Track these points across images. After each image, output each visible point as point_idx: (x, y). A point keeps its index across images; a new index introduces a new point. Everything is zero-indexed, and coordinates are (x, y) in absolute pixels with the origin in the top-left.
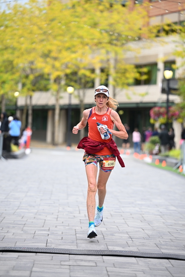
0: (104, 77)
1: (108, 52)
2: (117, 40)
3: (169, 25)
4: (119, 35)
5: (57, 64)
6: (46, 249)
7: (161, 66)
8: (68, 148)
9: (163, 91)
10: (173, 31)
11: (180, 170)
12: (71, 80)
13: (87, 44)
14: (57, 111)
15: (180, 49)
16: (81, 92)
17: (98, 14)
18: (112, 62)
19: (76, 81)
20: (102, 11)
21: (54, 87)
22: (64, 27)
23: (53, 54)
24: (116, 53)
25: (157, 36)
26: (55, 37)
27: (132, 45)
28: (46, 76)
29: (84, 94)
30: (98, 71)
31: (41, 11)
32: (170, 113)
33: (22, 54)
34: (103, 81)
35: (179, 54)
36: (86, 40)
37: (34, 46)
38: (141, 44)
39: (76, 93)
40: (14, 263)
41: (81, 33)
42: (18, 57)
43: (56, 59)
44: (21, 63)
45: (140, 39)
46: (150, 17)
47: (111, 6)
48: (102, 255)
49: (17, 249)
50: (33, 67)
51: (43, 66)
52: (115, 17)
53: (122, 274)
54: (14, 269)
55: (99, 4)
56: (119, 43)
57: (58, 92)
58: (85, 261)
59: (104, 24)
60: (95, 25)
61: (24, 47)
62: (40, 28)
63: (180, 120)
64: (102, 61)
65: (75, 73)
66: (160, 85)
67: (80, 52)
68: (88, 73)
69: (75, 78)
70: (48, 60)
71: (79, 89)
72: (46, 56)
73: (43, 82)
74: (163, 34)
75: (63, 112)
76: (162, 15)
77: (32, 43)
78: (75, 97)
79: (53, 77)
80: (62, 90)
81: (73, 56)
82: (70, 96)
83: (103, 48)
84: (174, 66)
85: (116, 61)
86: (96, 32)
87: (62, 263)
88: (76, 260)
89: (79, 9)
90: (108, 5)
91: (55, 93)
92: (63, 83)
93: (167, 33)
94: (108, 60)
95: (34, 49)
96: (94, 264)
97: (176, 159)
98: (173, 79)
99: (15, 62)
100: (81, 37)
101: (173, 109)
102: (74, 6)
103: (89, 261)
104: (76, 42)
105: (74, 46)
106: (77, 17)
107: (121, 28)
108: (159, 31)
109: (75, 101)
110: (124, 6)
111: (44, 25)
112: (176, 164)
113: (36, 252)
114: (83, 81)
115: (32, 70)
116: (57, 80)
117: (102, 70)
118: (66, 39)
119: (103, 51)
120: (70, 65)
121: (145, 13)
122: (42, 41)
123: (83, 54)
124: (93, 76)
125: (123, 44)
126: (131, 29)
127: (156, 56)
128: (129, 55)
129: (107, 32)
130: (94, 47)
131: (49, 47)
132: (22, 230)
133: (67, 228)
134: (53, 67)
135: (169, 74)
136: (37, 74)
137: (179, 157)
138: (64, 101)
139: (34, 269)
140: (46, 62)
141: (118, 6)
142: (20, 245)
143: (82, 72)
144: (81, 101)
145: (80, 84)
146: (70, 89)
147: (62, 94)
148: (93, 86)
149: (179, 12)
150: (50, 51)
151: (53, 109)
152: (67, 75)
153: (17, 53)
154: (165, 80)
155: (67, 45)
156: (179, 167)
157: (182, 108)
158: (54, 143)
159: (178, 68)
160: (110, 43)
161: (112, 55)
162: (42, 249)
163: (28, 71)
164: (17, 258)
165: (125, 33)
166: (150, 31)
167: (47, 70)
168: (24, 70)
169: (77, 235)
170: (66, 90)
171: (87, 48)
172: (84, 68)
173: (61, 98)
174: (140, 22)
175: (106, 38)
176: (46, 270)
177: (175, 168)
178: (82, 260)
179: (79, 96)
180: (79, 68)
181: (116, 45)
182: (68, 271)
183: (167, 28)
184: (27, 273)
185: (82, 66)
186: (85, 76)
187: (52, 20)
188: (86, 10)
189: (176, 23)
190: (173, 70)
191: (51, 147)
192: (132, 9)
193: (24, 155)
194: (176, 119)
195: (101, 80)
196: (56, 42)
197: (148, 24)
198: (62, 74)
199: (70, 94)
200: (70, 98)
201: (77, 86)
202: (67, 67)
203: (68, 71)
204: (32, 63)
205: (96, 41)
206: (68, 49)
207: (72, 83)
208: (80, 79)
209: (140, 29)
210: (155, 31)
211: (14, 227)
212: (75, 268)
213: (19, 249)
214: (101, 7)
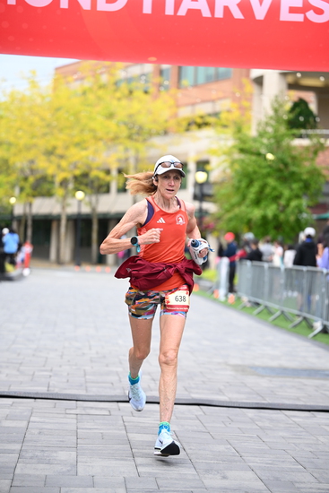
0: (122, 181)
1: (126, 150)
2: (138, 133)
3: (202, 117)
4: (141, 128)
5: (64, 163)
6: (47, 394)
7: (192, 166)
8: (76, 268)
9: (195, 197)
10: (206, 124)
11: (215, 295)
12: (81, 183)
13: (101, 139)
14: (63, 222)
15: (215, 146)
16: (94, 198)
17: (115, 103)
18: (132, 163)
19: (87, 185)
20: (119, 99)
21: (59, 192)
22: (72, 118)
23: (59, 151)
24: (137, 151)
25: (187, 130)
26: (61, 130)
27: (156, 141)
28: (50, 179)
29: (97, 201)
30: (114, 173)
31: (43, 98)
32: (204, 225)
33: (20, 151)
34: (121, 185)
35: (214, 153)
36: (100, 134)
37: (35, 141)
38: (167, 139)
39: (87, 199)
40: (7, 411)
41: (93, 125)
42: (15, 155)
43: (62, 157)
44: (19, 162)
45: (166, 133)
46: (178, 106)
47: (131, 92)
48: (118, 402)
49: (11, 394)
50: (34, 167)
51: (46, 166)
52: (135, 106)
53: (141, 425)
54: (7, 418)
55: (116, 90)
56: (141, 138)
57: (64, 197)
58: (96, 409)
59: (122, 115)
60: (111, 116)
61: (22, 142)
62: (43, 119)
63: (216, 234)
64: (119, 160)
65: (85, 175)
66: (190, 190)
67: (92, 149)
68: (102, 175)
69: (85, 181)
70: (53, 158)
71: (91, 195)
72: (50, 153)
73: (46, 186)
74: (194, 127)
75: (71, 223)
76: (193, 104)
77: (33, 137)
78: (86, 204)
79: (58, 179)
80: (70, 195)
81: (84, 153)
82: (79, 203)
83: (120, 143)
84: (208, 167)
85: (137, 160)
86: (112, 125)
87: (68, 411)
88: (85, 408)
89: (91, 97)
90: (126, 92)
91: (60, 199)
92: (71, 186)
93: (200, 126)
94: (127, 160)
95: (35, 145)
96: (108, 413)
97: (210, 281)
98: (207, 183)
99: (11, 162)
100: (93, 131)
101: (207, 220)
102: (84, 93)
103: (102, 409)
104: (87, 136)
105: (84, 141)
106: (88, 105)
107: (143, 119)
108: (189, 124)
109: (86, 210)
110: (146, 92)
111: (48, 115)
112: (211, 288)
113: (35, 398)
114: (96, 184)
115: (32, 171)
116: (64, 183)
117: (120, 171)
118: (75, 132)
119: (121, 148)
120: (79, 165)
121: (172, 102)
122: (45, 135)
123: (96, 152)
124: (108, 178)
125: (145, 140)
126: (155, 121)
127: (186, 154)
128: (152, 152)
129: (125, 124)
130: (110, 143)
131: (53, 142)
132: (18, 370)
133: (74, 367)
134: (59, 167)
135: (201, 177)
136: (38, 176)
137: (215, 280)
138: (72, 209)
139: (32, 419)
140: (50, 162)
141: (139, 94)
142: (14, 390)
143: (94, 174)
144: (94, 209)
145: (92, 188)
146: (80, 195)
147: (70, 200)
148: (108, 191)
149: (213, 101)
150: (55, 148)
151: (58, 219)
152: (76, 178)
153: (13, 150)
154: (196, 184)
155: (76, 140)
156: (213, 293)
157: (219, 219)
158: (59, 262)
159: (212, 170)
160: (130, 137)
161: (132, 153)
162: (42, 394)
163: (28, 172)
164: (11, 405)
165: (148, 126)
166: (179, 124)
167: (51, 171)
168: (22, 170)
169: (87, 377)
170: (74, 196)
171: (101, 144)
172: (98, 169)
173: (69, 205)
174: (166, 114)
175: (124, 132)
176: (47, 420)
177: (208, 293)
178: (92, 408)
179: (90, 203)
180: (90, 169)
181: (136, 140)
182: (75, 421)
183: (199, 121)
184: (24, 424)
185: (94, 165)
186: (98, 178)
187: (58, 109)
188: (99, 98)
189: (210, 115)
190: (207, 172)
191: (55, 266)
192: (156, 97)
193: (21, 277)
194: (211, 232)
195: (118, 183)
196: (62, 136)
197: (175, 115)
198: (69, 175)
199: (80, 201)
200: (79, 206)
201: (89, 191)
202: (76, 167)
203: (78, 172)
204: (32, 162)
205: (111, 136)
206: (77, 145)
207: (83, 187)
208: (92, 182)
209: (166, 121)
210: (185, 124)
211: (7, 367)
212: (84, 417)
213: (13, 394)
214: (118, 94)
